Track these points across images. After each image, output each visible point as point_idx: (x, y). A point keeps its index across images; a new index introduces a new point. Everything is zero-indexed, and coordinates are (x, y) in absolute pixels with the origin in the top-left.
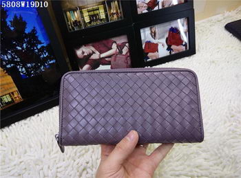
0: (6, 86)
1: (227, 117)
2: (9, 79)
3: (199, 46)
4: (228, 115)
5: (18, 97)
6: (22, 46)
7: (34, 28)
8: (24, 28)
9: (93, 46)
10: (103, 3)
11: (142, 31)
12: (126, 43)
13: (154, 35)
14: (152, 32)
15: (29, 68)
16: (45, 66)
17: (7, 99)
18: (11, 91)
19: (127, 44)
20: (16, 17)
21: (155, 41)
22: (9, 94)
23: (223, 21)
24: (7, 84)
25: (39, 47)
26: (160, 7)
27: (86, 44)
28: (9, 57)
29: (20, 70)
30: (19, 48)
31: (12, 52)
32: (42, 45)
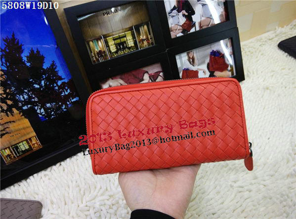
0: (23, 131)
1: (290, 154)
2: (26, 122)
3: (249, 71)
4: (291, 152)
5: (36, 143)
6: (40, 84)
7: (54, 62)
8: (42, 62)
9: (122, 79)
10: (131, 29)
11: (177, 57)
12: (160, 72)
13: (192, 61)
14: (189, 58)
15: (49, 108)
16: (67, 105)
17: (24, 146)
18: (28, 137)
19: (161, 74)
20: (32, 51)
21: (194, 68)
22: (26, 140)
23: (276, 39)
24: (24, 128)
25: (60, 83)
26: (198, 29)
27: (113, 76)
28: (26, 97)
29: (38, 111)
30: (37, 86)
31: (29, 91)
32: (63, 81)
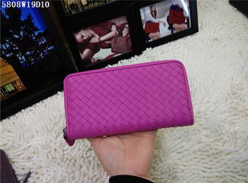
0: (8, 75)
2: (10, 68)
3: (202, 24)
5: (20, 85)
6: (19, 34)
7: (30, 14)
8: (20, 15)
11: (141, 10)
12: (126, 24)
13: (154, 14)
14: (152, 11)
15: (29, 56)
16: (44, 53)
17: (10, 88)
18: (13, 80)
19: (127, 26)
21: (156, 21)
22: (12, 83)
24: (9, 73)
25: (36, 33)
28: (8, 46)
29: (20, 58)
30: (17, 36)
31: (10, 41)
32: (39, 31)
